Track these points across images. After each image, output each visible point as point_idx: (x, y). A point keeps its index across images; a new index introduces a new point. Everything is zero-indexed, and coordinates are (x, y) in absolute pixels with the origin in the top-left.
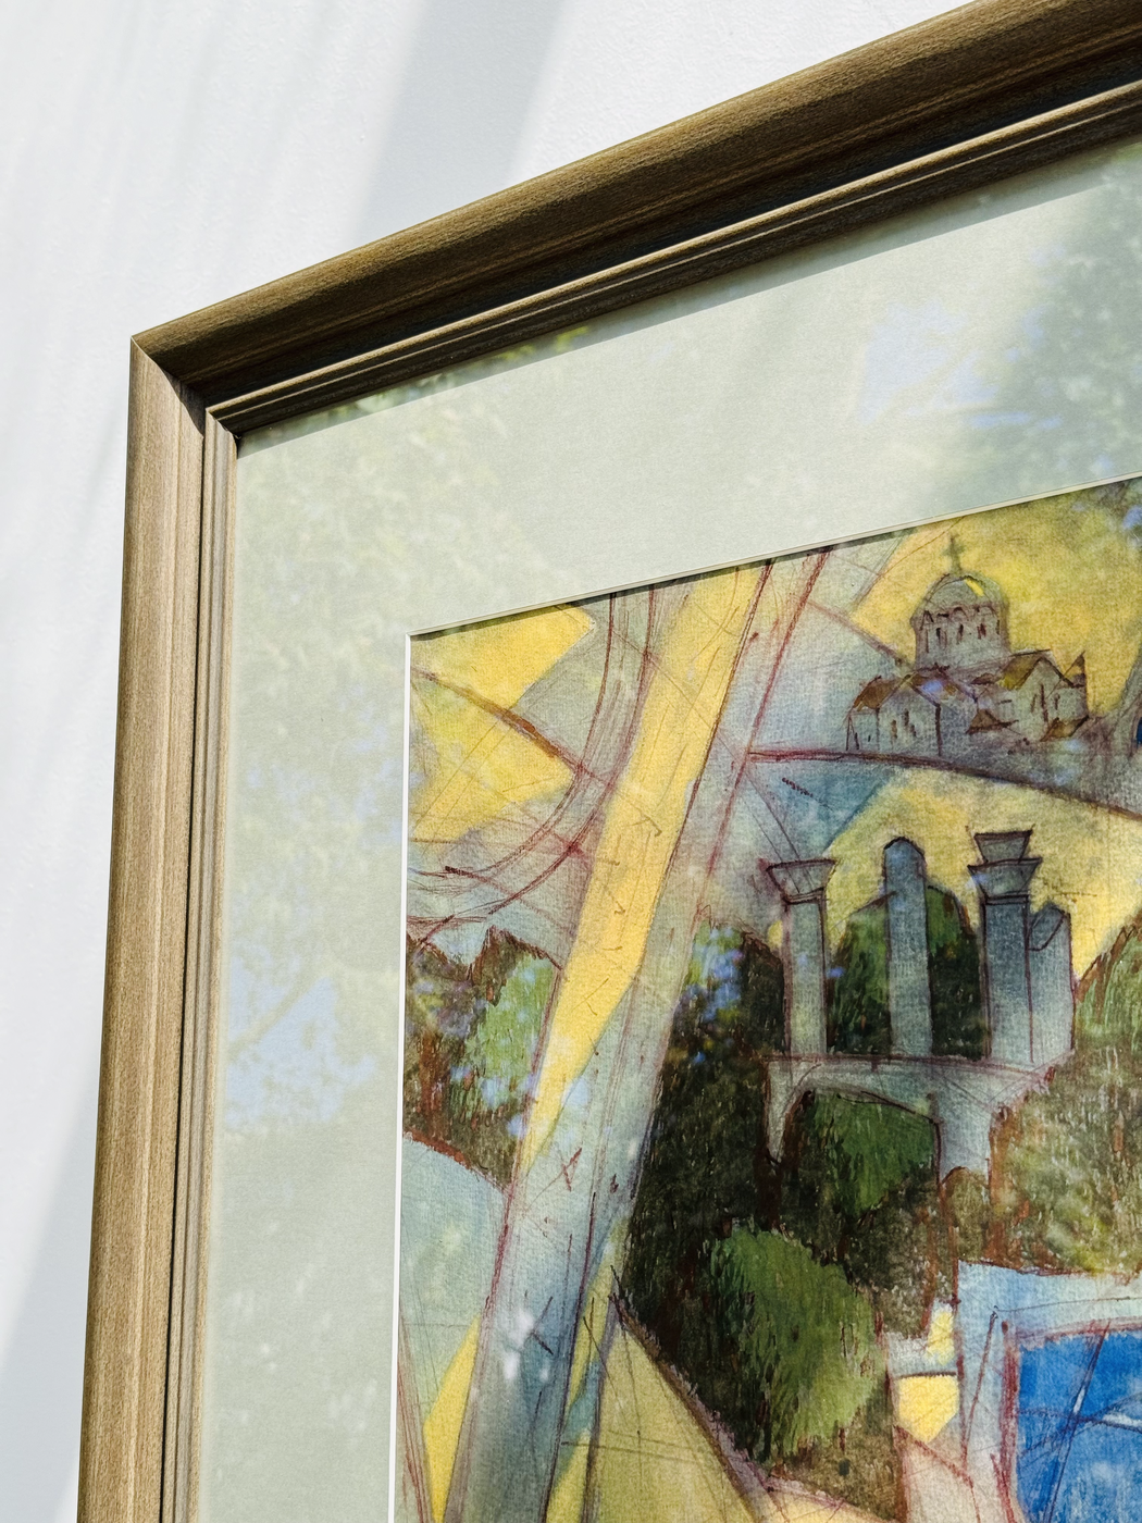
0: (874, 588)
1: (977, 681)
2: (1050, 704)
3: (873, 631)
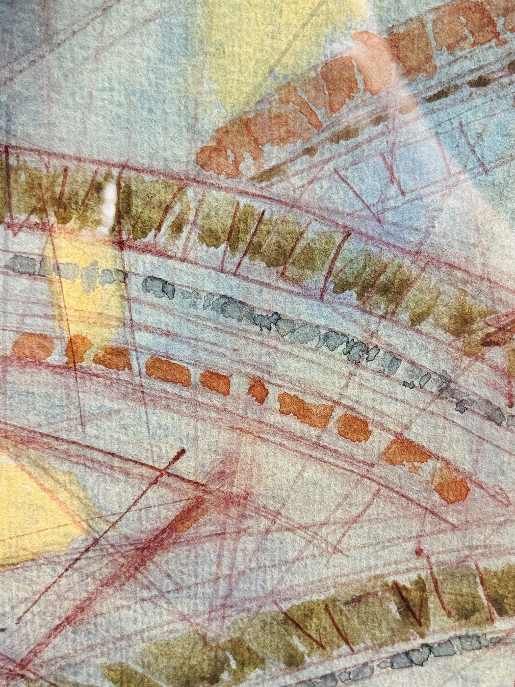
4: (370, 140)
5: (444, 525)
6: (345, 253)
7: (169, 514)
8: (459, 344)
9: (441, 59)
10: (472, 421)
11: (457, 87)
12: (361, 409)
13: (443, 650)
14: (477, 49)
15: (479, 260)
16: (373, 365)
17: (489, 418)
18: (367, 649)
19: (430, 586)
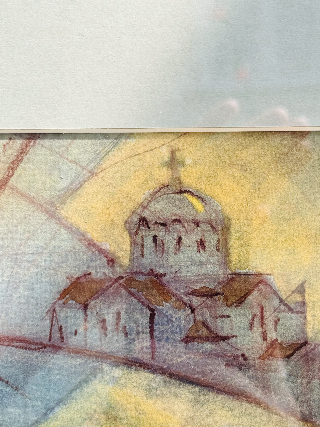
0: (86, 185)
1: (194, 293)
2: (270, 324)
3: (83, 227)
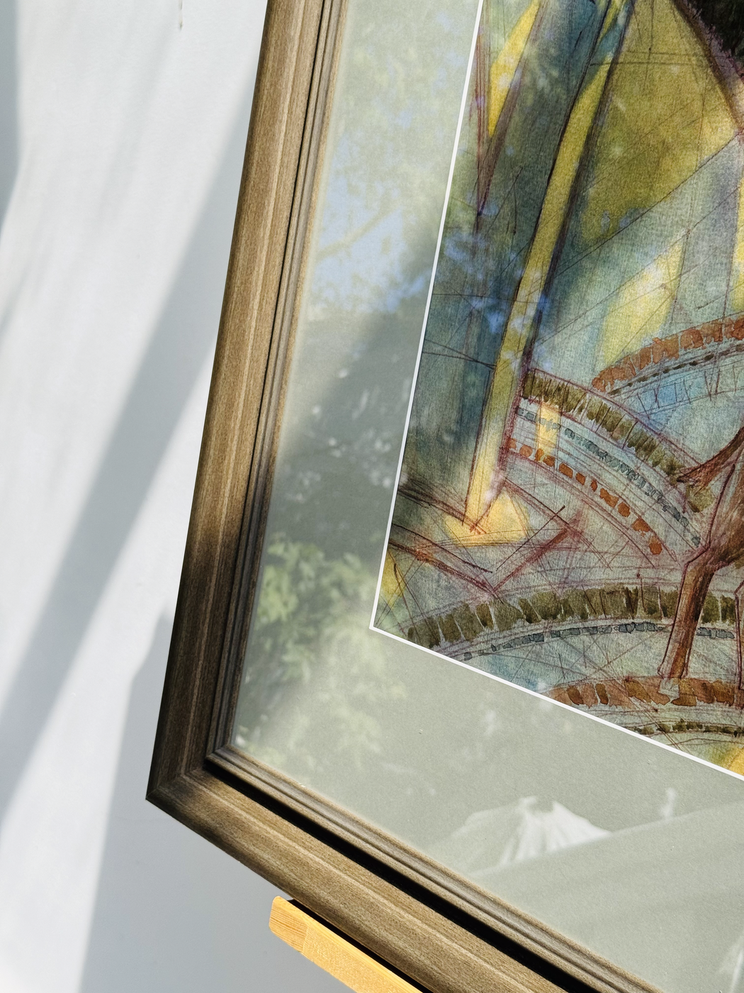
4: (651, 383)
5: (650, 565)
6: (634, 430)
7: (554, 534)
8: (668, 479)
9: (682, 352)
10: (668, 516)
11: (685, 365)
12: (628, 502)
13: (639, 628)
14: (695, 350)
15: (682, 442)
16: (636, 482)
17: (674, 516)
18: (611, 618)
19: (640, 594)
